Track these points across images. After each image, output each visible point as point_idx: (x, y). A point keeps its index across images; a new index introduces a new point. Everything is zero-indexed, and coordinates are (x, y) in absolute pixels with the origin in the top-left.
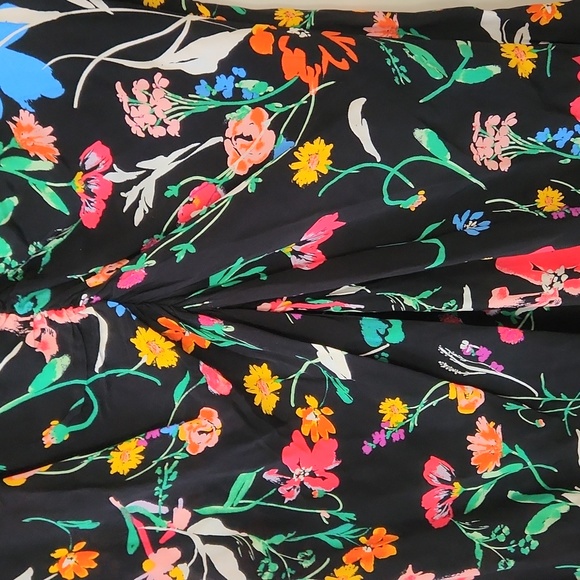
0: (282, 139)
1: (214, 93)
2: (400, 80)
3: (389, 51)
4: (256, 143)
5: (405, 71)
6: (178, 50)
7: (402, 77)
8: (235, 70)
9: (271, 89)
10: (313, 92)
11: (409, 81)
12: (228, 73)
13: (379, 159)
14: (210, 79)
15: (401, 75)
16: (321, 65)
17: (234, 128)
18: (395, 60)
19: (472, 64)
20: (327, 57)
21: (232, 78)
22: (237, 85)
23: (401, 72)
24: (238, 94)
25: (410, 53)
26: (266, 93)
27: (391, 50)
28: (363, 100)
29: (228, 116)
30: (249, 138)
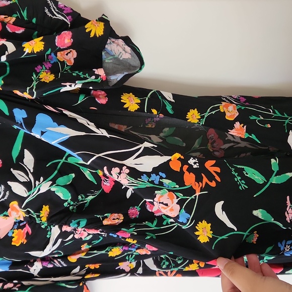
0: (183, 211)
1: (150, 180)
2: (242, 188)
3: (236, 174)
4: (169, 208)
5: (244, 183)
6: (135, 159)
7: (243, 186)
8: (160, 173)
9: (177, 186)
10: (197, 194)
11: (247, 187)
12: (157, 174)
13: (236, 230)
14: (149, 174)
15: (242, 185)
16: (202, 183)
17: (159, 198)
18: (239, 178)
19: (278, 174)
20: (205, 180)
21: (158, 177)
22: (161, 180)
23: (242, 183)
24: (161, 184)
25: (247, 174)
26: (174, 187)
27: (237, 174)
28: (222, 202)
29: (156, 192)
30: (166, 205)
